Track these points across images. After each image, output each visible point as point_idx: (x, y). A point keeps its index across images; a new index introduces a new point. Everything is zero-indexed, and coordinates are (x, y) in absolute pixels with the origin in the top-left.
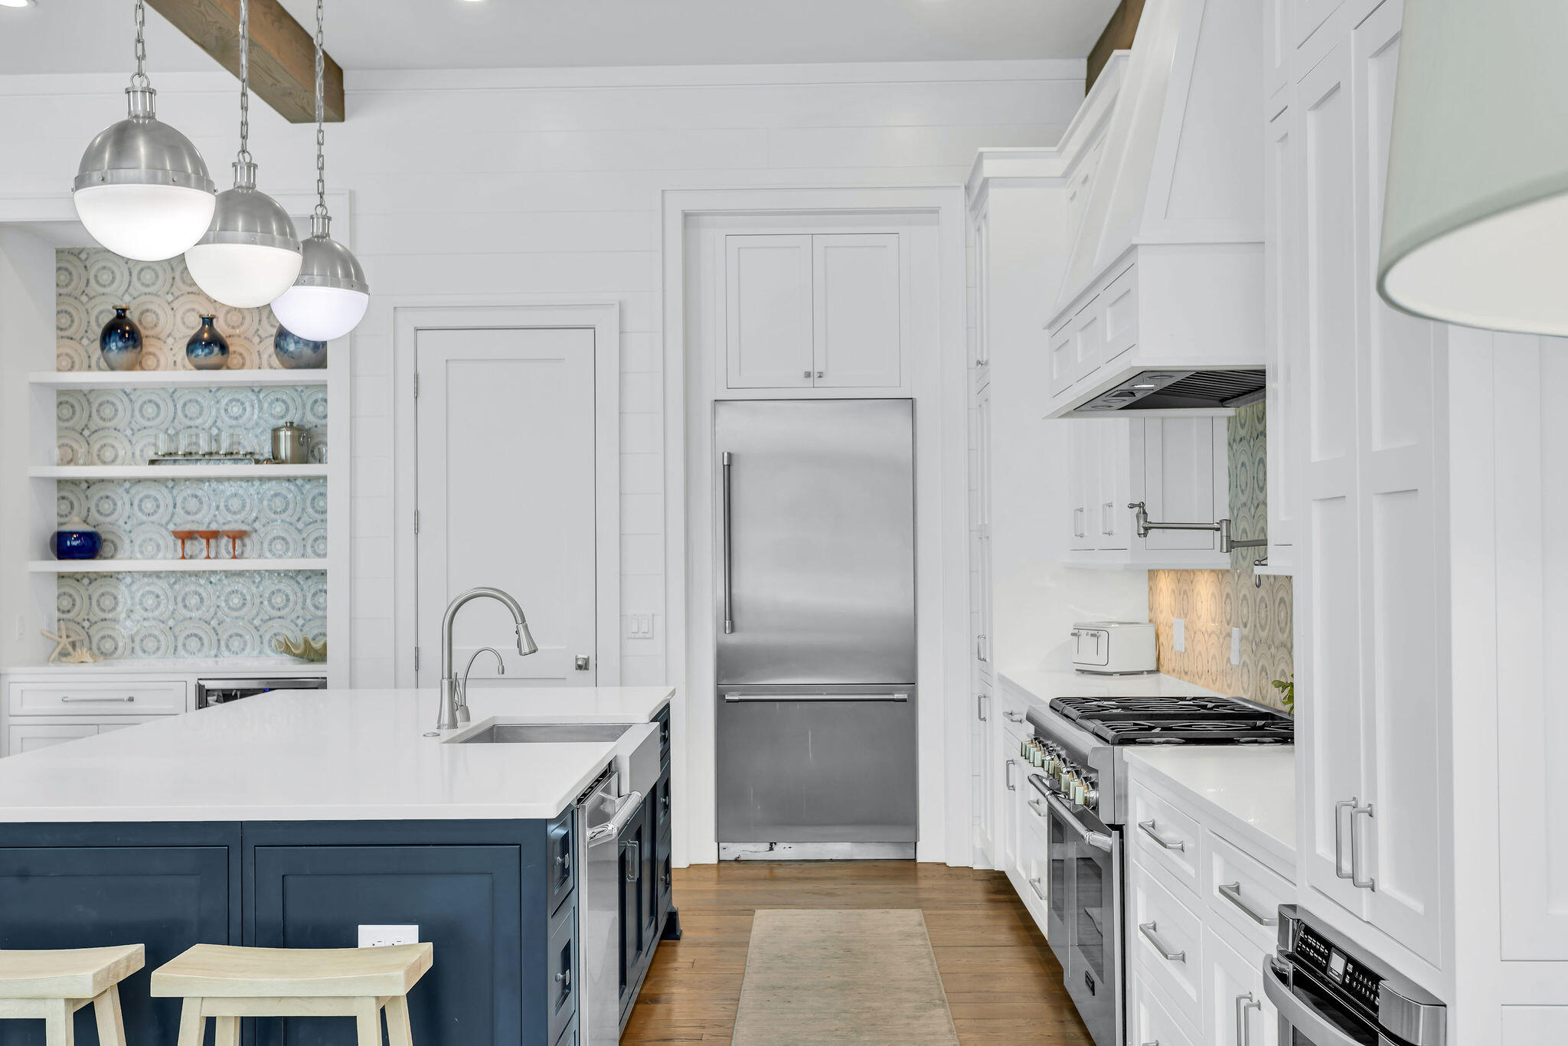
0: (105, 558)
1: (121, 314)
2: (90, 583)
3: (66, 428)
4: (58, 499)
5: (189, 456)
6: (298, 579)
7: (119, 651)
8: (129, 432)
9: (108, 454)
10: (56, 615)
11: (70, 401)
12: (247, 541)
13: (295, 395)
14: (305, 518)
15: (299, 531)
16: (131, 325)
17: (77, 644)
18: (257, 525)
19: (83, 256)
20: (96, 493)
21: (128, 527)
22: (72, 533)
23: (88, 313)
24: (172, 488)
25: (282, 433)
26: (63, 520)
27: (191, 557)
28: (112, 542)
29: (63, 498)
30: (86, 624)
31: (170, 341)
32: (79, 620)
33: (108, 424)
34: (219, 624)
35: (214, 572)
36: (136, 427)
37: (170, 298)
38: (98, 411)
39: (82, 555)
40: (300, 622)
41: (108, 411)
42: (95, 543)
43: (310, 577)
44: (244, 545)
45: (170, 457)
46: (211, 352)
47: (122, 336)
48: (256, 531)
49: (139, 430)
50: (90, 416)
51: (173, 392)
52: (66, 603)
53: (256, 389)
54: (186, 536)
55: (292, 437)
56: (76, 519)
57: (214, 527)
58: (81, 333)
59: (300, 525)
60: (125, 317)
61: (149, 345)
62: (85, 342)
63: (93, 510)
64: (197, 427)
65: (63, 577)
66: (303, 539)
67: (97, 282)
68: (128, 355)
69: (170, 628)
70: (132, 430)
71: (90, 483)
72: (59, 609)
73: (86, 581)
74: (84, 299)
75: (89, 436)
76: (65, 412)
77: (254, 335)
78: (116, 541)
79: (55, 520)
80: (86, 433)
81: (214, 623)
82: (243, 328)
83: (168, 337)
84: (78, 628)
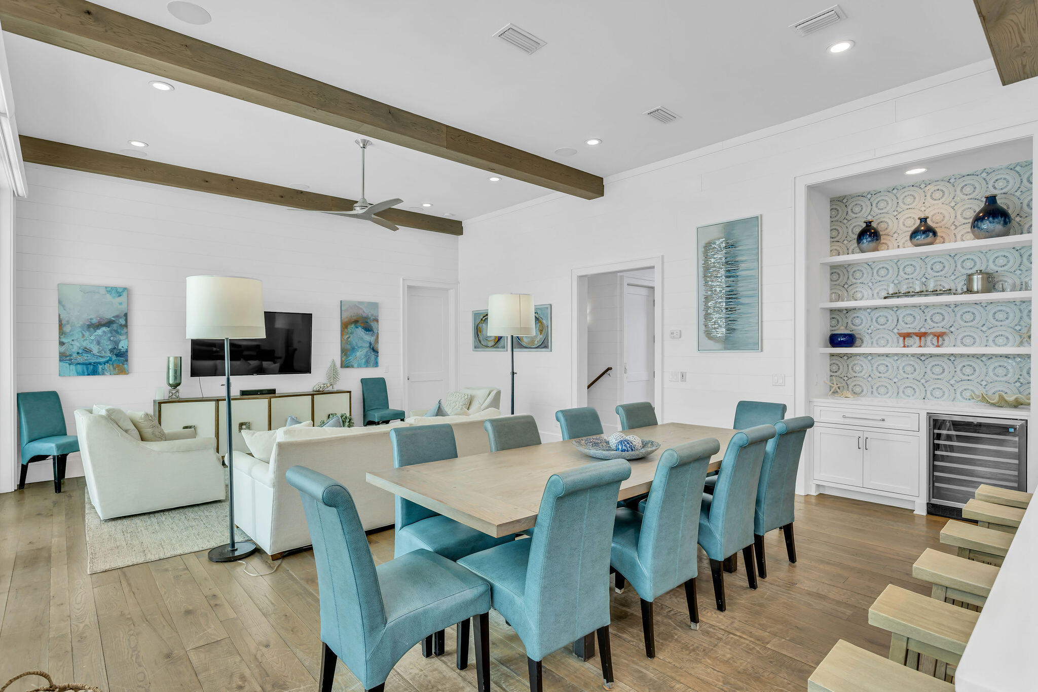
0: (856, 347)
1: (869, 224)
2: (848, 359)
3: (835, 285)
4: (831, 319)
5: (907, 294)
6: (982, 359)
7: (864, 393)
8: (870, 284)
9: (859, 295)
10: (829, 373)
11: (836, 271)
12: (946, 338)
13: (981, 256)
14: (988, 325)
15: (983, 332)
16: (874, 229)
17: (841, 388)
18: (952, 329)
19: (845, 201)
20: (851, 315)
21: (870, 331)
22: (841, 335)
23: (847, 228)
24: (896, 311)
25: (975, 277)
26: (833, 329)
27: (908, 346)
28: (861, 339)
29: (833, 318)
30: (846, 378)
31: (896, 235)
32: (842, 376)
33: (858, 281)
34: (926, 382)
35: (922, 355)
36: (874, 281)
37: (895, 213)
38: (853, 275)
39: (845, 345)
40: (984, 383)
41: (858, 275)
42: (853, 339)
43: (992, 358)
44: (944, 340)
45: (896, 295)
46: (927, 236)
47: (870, 236)
48: (952, 332)
49: (876, 283)
50: (848, 278)
51: (897, 262)
52: (835, 368)
53: (953, 255)
54: (906, 336)
55: (982, 278)
56: (842, 328)
57: (923, 330)
58: (844, 238)
59: (984, 329)
60: (871, 226)
61: (883, 239)
62: (846, 242)
63: (850, 324)
64: (912, 278)
65: (833, 355)
66: (987, 337)
67: (852, 212)
68: (873, 245)
69: (895, 383)
70: (872, 283)
71: (848, 310)
72: (831, 371)
73: (845, 358)
74: (845, 221)
75: (848, 288)
76: (834, 277)
77: (951, 226)
78: (863, 338)
79: (829, 328)
80: (846, 286)
81: (923, 381)
82: (943, 223)
83: (894, 233)
84: (843, 381)
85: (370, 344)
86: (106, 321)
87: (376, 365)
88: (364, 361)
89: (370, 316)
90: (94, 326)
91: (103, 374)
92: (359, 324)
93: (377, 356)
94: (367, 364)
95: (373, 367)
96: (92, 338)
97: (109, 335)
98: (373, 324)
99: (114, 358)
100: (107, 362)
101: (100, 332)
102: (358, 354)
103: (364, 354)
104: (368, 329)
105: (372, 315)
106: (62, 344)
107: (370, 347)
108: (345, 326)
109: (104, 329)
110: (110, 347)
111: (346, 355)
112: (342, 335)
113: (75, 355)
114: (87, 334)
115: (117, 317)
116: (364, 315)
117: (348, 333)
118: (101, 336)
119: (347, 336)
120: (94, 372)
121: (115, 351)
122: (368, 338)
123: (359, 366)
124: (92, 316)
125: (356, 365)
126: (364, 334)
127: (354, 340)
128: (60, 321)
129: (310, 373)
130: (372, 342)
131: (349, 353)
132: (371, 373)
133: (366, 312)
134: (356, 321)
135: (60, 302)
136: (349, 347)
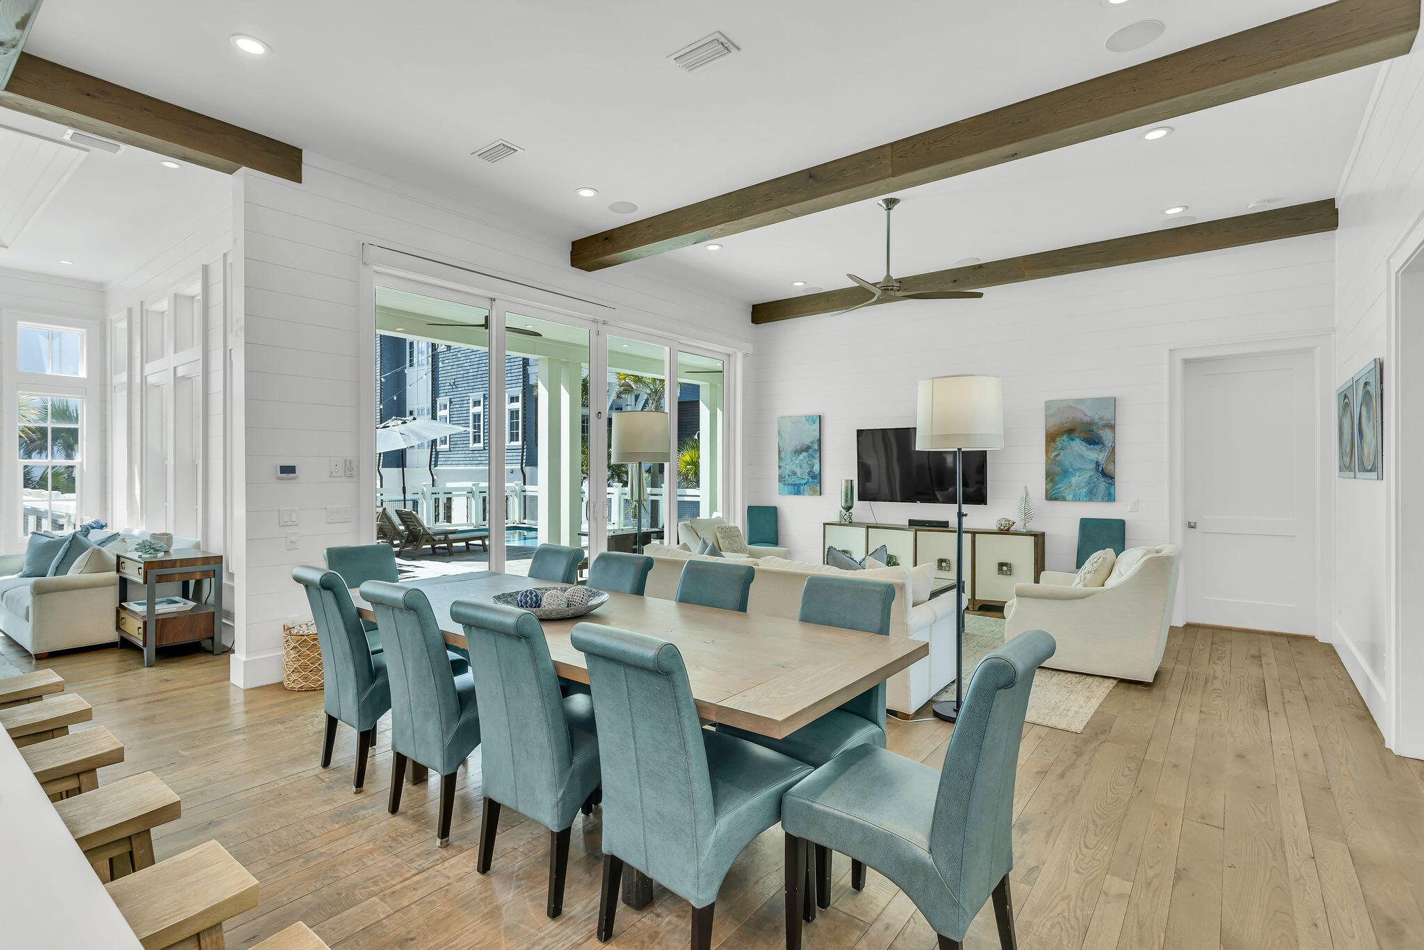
85: (1097, 464)
86: (805, 447)
87: (1110, 497)
88: (1084, 490)
89: (1097, 420)
90: (798, 452)
91: (804, 494)
92: (1076, 434)
93: (1113, 484)
94: (1091, 496)
95: (1103, 500)
96: (797, 462)
97: (808, 459)
98: (1106, 435)
99: (811, 480)
100: (806, 484)
101: (801, 457)
102: (1074, 480)
103: (1085, 480)
104: (1093, 440)
105: (1101, 419)
106: (780, 467)
107: (1097, 470)
108: (1051, 438)
109: (805, 454)
110: (808, 470)
111: (1051, 481)
112: (1047, 451)
113: (787, 477)
114: (794, 459)
115: (812, 442)
116: (1086, 419)
117: (1056, 449)
118: (802, 460)
119: (1056, 453)
120: (798, 493)
121: (811, 474)
122: (1093, 454)
123: (1076, 499)
124: (797, 443)
125: (1070, 497)
126: (1083, 448)
127: (1066, 458)
128: (779, 448)
129: (986, 504)
130: (1100, 460)
131: (1057, 478)
132: (1099, 511)
133: (1090, 414)
134: (1071, 430)
135: (779, 433)
136: (1057, 469)
